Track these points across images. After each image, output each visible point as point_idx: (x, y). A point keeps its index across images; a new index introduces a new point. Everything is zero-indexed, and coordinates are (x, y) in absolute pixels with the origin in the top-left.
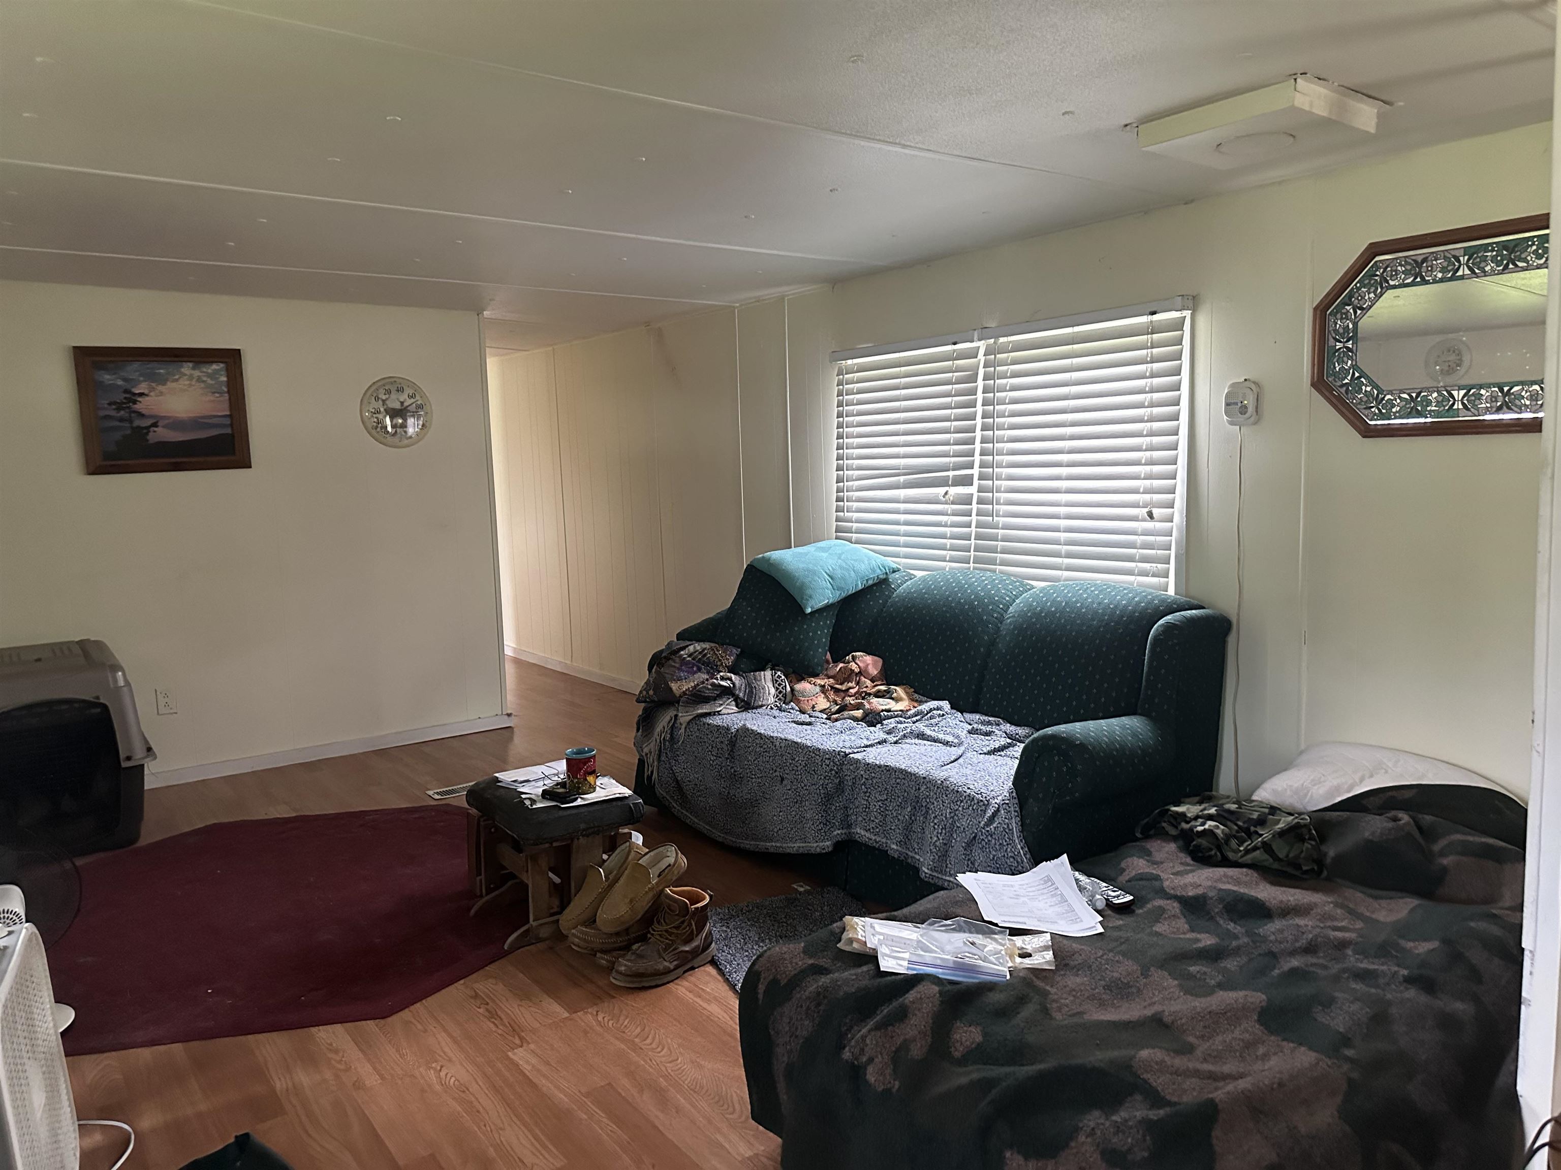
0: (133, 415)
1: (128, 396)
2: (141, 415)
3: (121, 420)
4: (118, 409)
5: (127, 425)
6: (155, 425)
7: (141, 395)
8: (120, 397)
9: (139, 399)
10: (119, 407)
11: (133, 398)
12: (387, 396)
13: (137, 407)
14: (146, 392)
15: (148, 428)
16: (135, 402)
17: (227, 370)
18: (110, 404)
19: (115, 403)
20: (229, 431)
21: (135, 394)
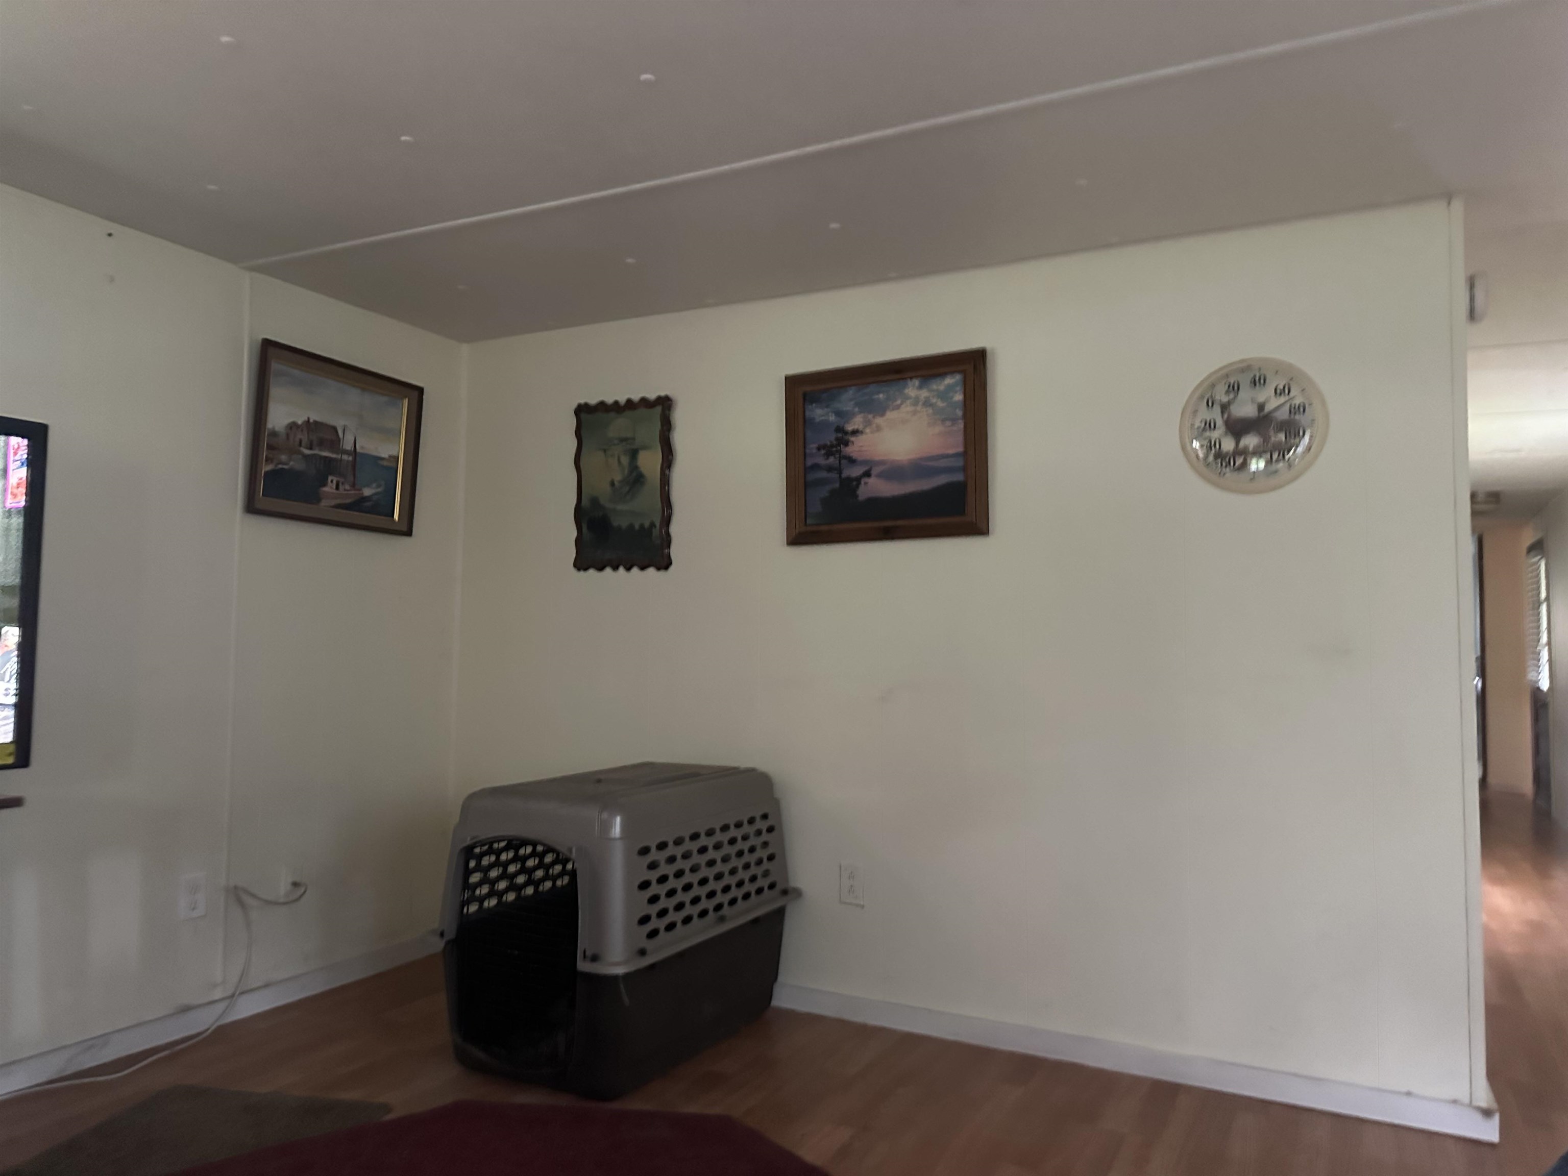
0: (844, 462)
1: (840, 435)
2: (852, 461)
3: (830, 469)
4: (828, 455)
5: (834, 475)
6: (868, 474)
7: (855, 432)
8: (830, 438)
9: (853, 439)
10: (829, 450)
11: (843, 437)
12: (1232, 396)
13: (851, 450)
14: (861, 428)
15: (858, 480)
16: (846, 444)
17: (965, 382)
18: (819, 449)
19: (824, 447)
20: (959, 477)
21: (846, 433)
